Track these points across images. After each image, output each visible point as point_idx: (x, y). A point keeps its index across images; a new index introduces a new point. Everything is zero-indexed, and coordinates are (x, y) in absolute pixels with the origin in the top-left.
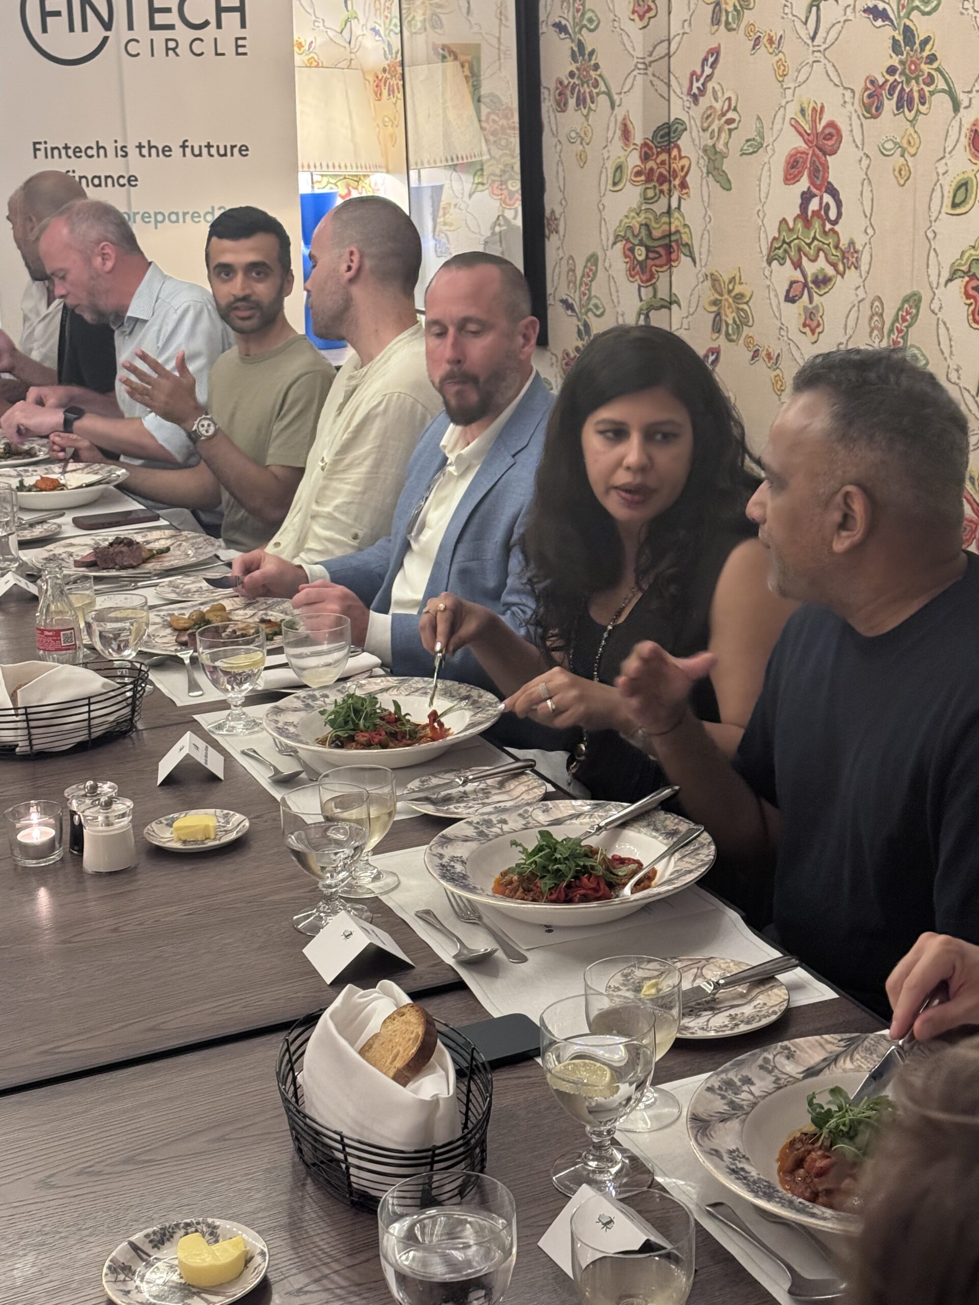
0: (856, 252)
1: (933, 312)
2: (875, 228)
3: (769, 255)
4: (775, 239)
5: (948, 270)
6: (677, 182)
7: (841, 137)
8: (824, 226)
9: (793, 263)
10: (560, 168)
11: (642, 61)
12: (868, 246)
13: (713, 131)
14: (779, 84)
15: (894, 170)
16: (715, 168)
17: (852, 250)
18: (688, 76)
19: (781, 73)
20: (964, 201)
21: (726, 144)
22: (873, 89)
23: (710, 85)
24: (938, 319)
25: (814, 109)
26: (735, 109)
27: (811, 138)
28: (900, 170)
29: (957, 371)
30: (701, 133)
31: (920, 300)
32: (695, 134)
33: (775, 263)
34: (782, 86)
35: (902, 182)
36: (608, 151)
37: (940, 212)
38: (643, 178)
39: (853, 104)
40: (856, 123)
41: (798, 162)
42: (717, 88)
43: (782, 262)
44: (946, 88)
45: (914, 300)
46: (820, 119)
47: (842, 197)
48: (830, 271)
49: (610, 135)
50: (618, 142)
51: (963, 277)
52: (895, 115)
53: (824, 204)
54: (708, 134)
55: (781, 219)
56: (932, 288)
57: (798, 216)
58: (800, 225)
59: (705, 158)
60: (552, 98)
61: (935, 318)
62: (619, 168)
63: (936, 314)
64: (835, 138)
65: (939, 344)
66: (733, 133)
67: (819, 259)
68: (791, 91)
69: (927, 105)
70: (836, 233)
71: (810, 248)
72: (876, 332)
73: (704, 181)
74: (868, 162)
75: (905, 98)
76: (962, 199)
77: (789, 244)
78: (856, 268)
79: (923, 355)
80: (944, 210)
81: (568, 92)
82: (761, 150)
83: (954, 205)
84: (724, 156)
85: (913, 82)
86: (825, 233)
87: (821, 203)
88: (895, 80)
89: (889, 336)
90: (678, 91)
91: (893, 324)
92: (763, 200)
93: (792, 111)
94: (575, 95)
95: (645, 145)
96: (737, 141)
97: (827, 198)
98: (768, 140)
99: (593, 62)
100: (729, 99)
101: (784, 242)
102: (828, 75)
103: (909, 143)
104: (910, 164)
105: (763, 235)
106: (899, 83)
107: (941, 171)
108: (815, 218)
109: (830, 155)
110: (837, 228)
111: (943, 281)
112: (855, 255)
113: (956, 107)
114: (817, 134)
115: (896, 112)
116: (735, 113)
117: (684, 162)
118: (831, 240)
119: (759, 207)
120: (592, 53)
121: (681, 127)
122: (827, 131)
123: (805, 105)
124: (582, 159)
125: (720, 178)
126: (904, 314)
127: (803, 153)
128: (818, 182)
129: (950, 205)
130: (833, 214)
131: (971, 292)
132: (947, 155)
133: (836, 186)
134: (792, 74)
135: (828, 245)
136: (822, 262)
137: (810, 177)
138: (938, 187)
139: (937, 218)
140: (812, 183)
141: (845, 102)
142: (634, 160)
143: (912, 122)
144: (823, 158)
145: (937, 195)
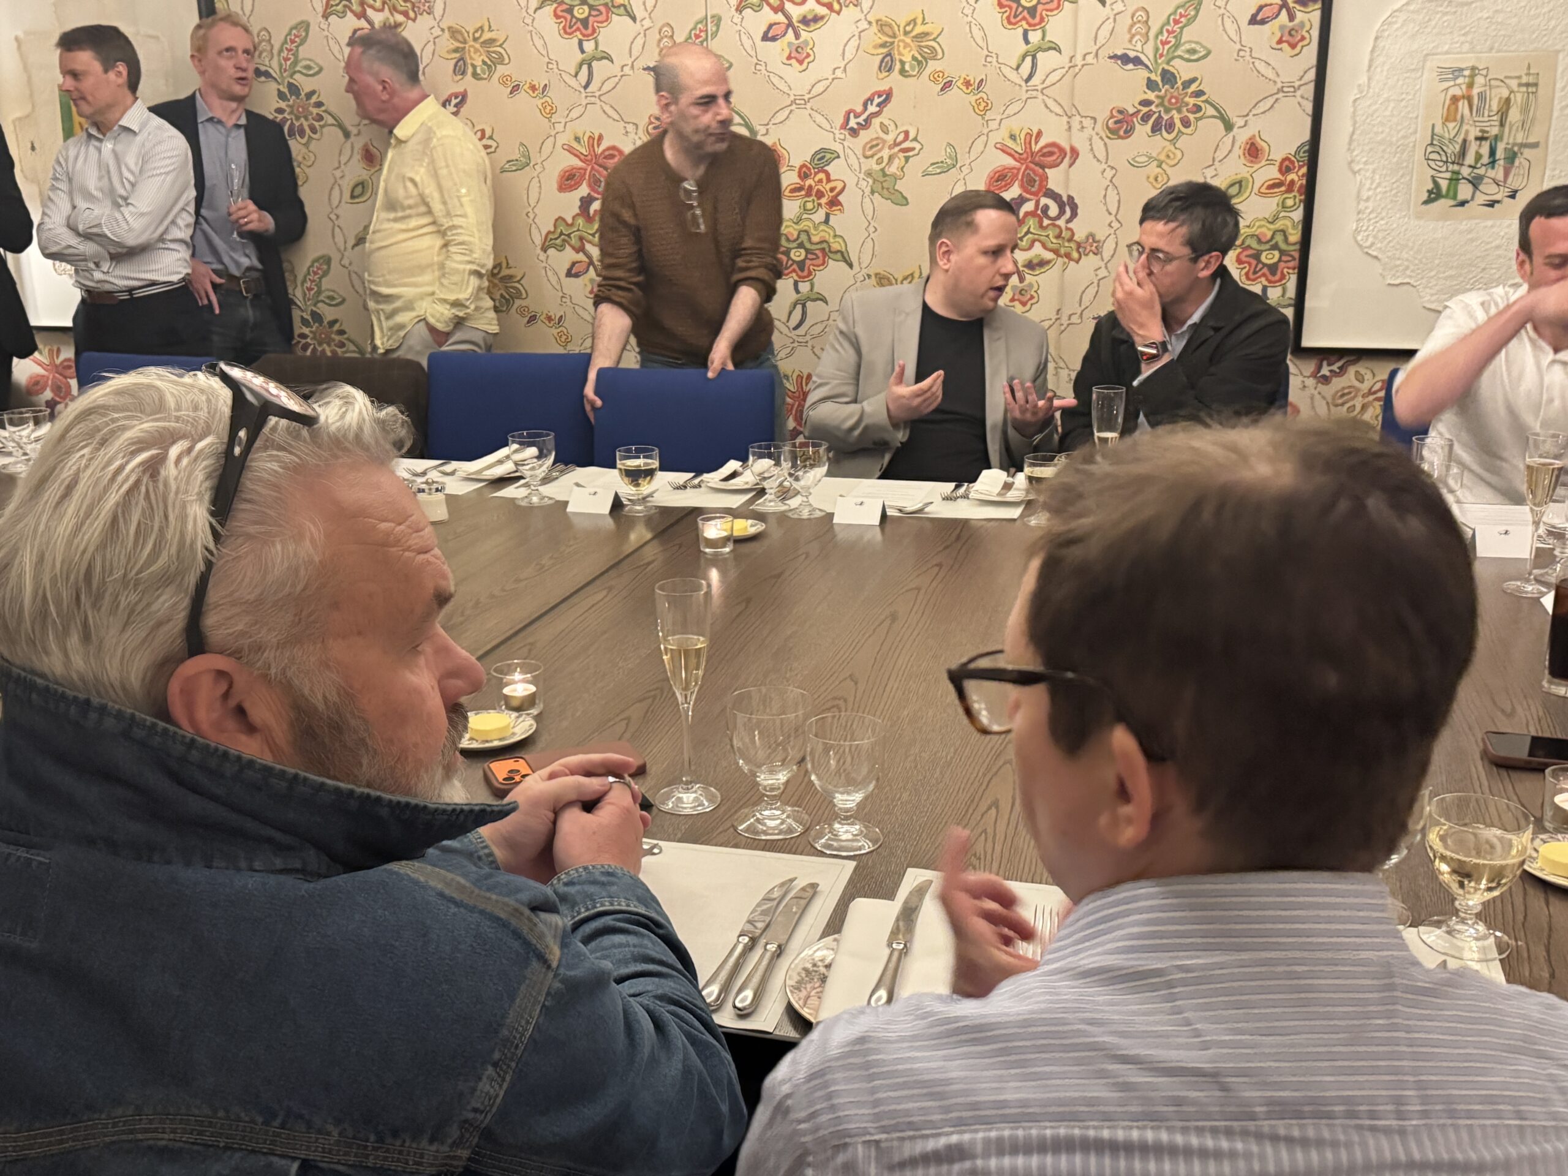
4: (549, 233)
9: (573, 248)
19: (549, 112)
57: (578, 215)
58: (580, 221)
77: (569, 235)
93: (565, 138)
98: (535, 158)
101: (561, 234)
105: (534, 231)
137: (590, 186)
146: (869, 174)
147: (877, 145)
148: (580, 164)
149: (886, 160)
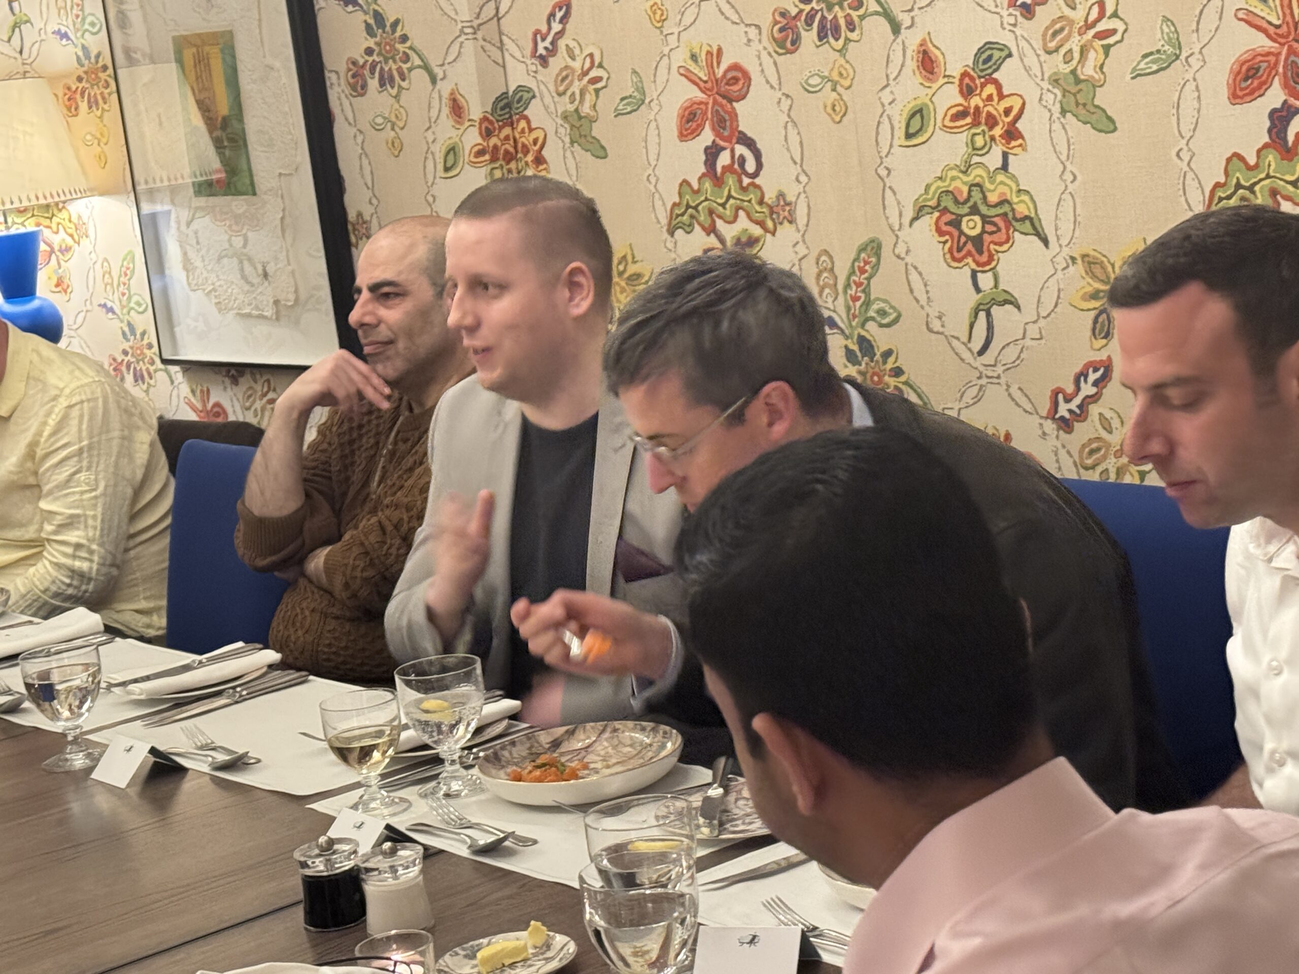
0: (789, 204)
1: (898, 257)
2: (809, 173)
3: (670, 224)
5: (911, 207)
6: (530, 158)
7: (750, 79)
8: (740, 181)
10: (365, 162)
11: (469, 24)
12: (803, 196)
13: (573, 94)
14: (658, 32)
15: (825, 107)
16: (581, 136)
17: (782, 203)
18: (530, 35)
20: (920, 129)
21: (594, 106)
22: (784, 22)
23: (562, 43)
24: (906, 264)
25: (709, 53)
26: (601, 66)
27: (709, 85)
28: (834, 106)
29: (940, 318)
30: (557, 98)
31: (879, 247)
32: (548, 100)
33: (679, 233)
34: (662, 32)
35: (837, 119)
36: (434, 133)
37: (891, 146)
38: (487, 157)
39: (760, 41)
40: (767, 61)
41: (695, 115)
42: (572, 44)
43: (688, 229)
44: (879, 9)
45: (873, 248)
46: (719, 63)
47: (759, 145)
48: (757, 231)
49: (434, 113)
50: (446, 120)
51: (931, 213)
52: (818, 47)
53: (737, 156)
54: (566, 98)
55: (680, 181)
56: (893, 231)
59: (566, 125)
60: (342, 81)
61: (903, 263)
62: (452, 150)
63: (903, 259)
64: (741, 82)
65: (911, 291)
66: (601, 93)
67: (739, 219)
68: (676, 36)
69: (857, 32)
70: (758, 187)
71: (724, 208)
72: (827, 291)
73: (568, 154)
74: (789, 102)
75: (829, 27)
76: (918, 127)
78: (790, 222)
79: (892, 307)
80: (896, 142)
81: (367, 72)
82: (643, 107)
83: (909, 136)
84: (592, 121)
85: (837, 8)
86: (744, 189)
87: (733, 156)
88: (812, 9)
89: (845, 292)
90: (518, 54)
91: (848, 278)
92: (653, 163)
94: (377, 75)
95: (485, 119)
96: (608, 102)
97: (740, 150)
99: (398, 33)
100: (591, 55)
102: (722, 13)
103: (841, 74)
104: (845, 98)
106: (817, 12)
107: (886, 102)
108: (728, 174)
109: (738, 101)
110: (757, 181)
111: (906, 220)
112: (787, 208)
113: (896, 28)
114: (717, 80)
115: (818, 43)
116: (601, 70)
117: (539, 134)
118: (752, 196)
119: (650, 171)
120: (396, 23)
121: (526, 96)
122: (729, 75)
123: (696, 50)
124: (396, 148)
125: (589, 146)
126: (862, 264)
127: (701, 103)
128: (726, 134)
129: (903, 137)
130: (751, 166)
131: (945, 228)
132: (891, 82)
133: (749, 134)
134: (674, 17)
135: (749, 201)
136: (743, 222)
138: (885, 119)
139: (889, 153)
140: (718, 134)
141: (749, 40)
142: (472, 138)
143: (842, 51)
144: (729, 106)
145: (885, 127)
146: (1055, 81)
147: (1062, 29)
148: (699, 95)
149: (1077, 56)
